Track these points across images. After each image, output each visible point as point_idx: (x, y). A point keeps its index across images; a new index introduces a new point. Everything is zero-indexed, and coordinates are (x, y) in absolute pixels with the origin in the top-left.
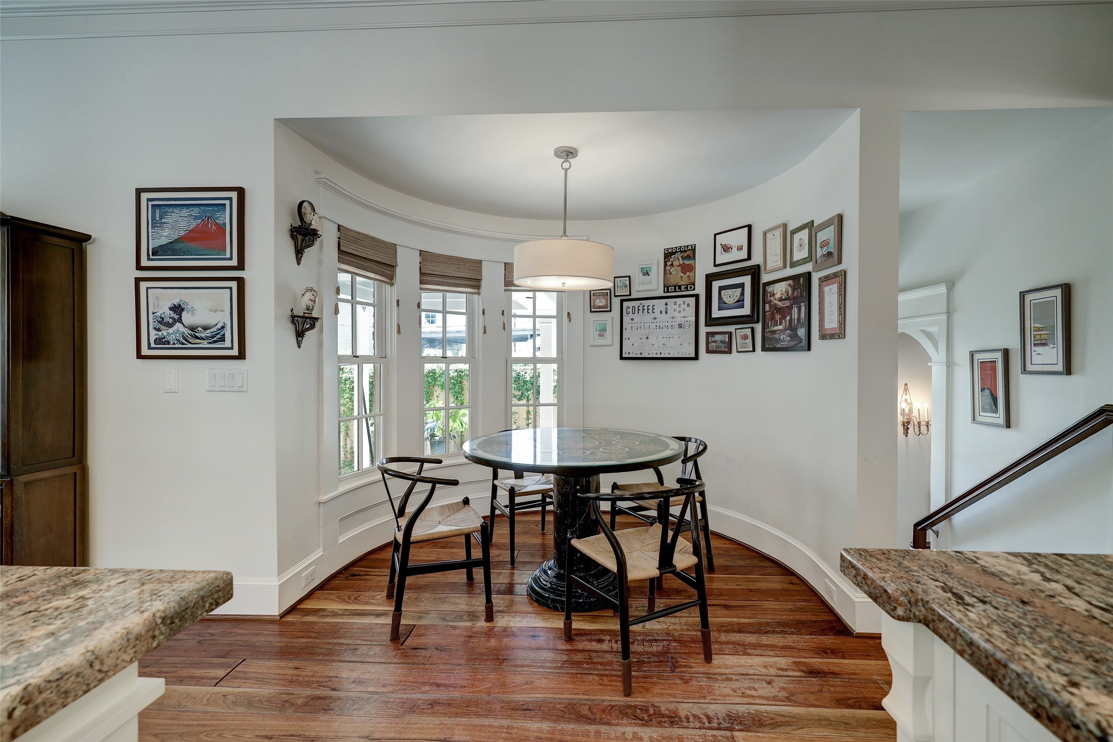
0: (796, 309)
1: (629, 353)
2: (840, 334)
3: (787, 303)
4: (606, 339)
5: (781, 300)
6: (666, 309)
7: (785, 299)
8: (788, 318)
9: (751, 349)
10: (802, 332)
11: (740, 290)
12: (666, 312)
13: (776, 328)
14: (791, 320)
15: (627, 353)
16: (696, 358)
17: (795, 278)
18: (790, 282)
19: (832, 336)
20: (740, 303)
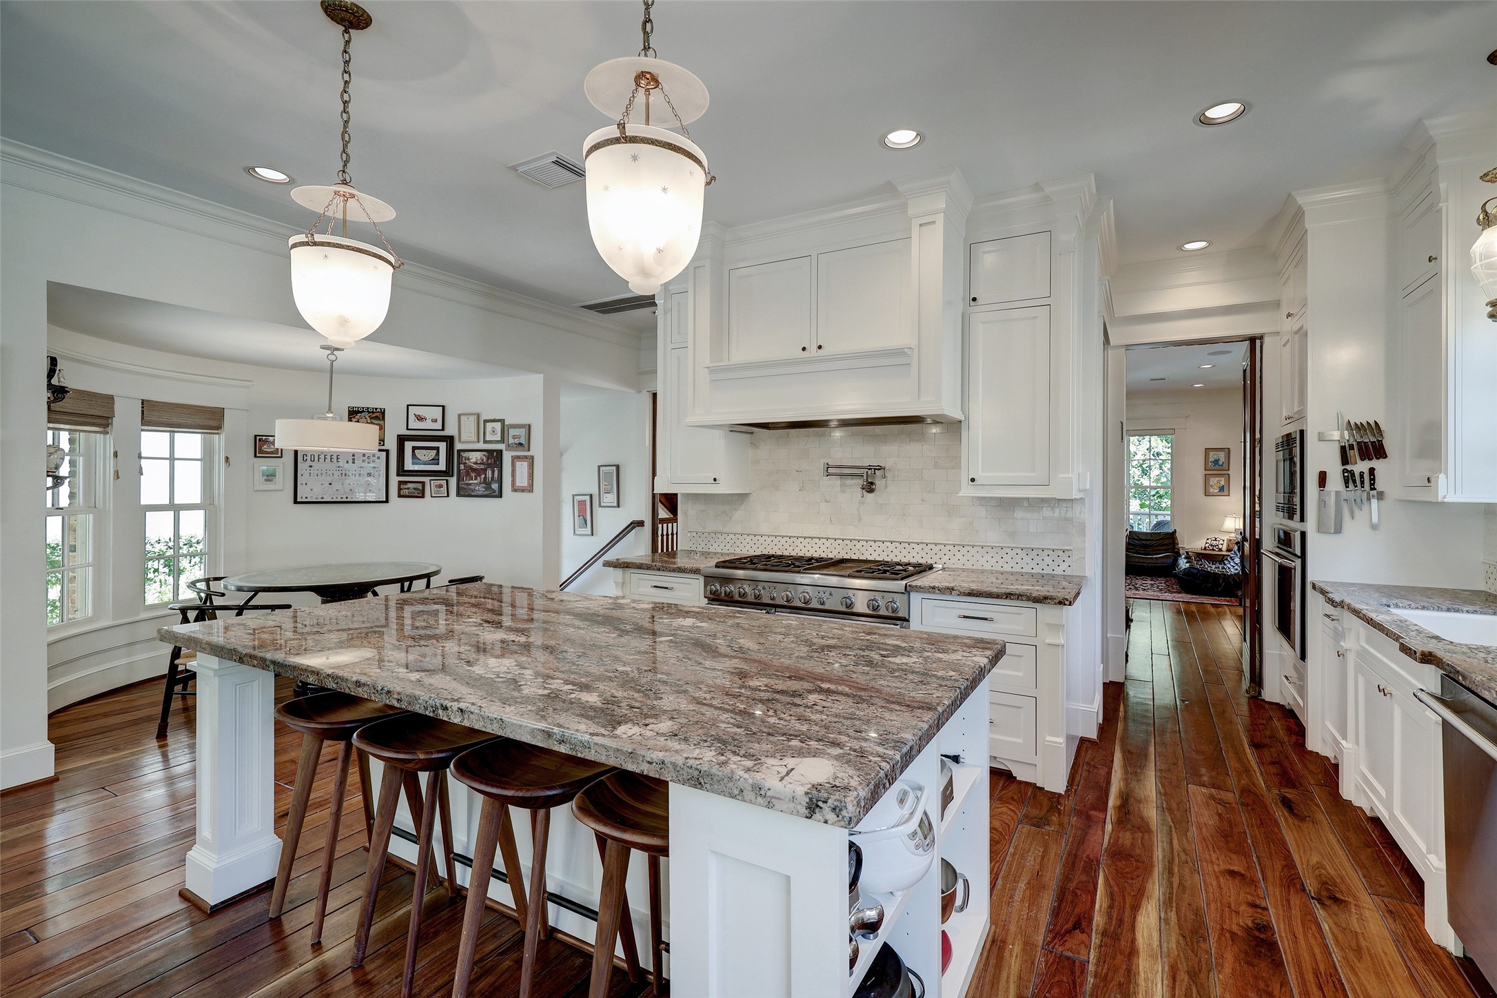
0: (490, 472)
1: (306, 498)
2: (530, 489)
3: (482, 467)
4: (275, 483)
5: (476, 463)
6: (354, 459)
7: (480, 464)
8: (483, 476)
9: (446, 495)
10: (495, 486)
11: (435, 451)
12: (354, 463)
13: (471, 482)
14: (485, 478)
15: (304, 498)
16: (387, 501)
17: (490, 452)
18: (485, 453)
19: (523, 490)
20: (436, 460)
